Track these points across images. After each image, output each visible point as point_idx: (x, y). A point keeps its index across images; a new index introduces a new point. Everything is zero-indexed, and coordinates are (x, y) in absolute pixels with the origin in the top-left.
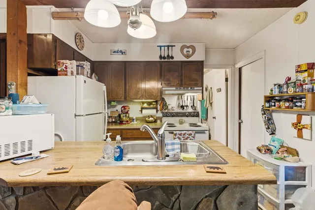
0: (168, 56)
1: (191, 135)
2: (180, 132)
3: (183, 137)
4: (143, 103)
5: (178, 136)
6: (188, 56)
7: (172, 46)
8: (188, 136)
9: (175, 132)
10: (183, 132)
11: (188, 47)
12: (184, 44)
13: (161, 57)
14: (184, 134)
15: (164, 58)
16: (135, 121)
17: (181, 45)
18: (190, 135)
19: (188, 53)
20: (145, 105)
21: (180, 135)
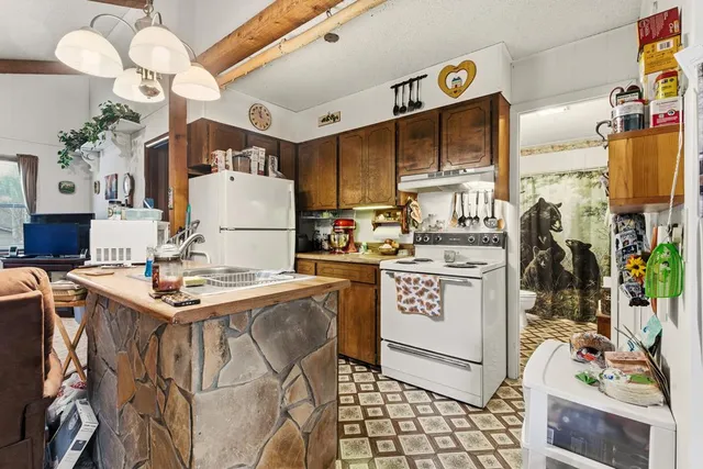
0: (411, 103)
1: (432, 284)
2: (407, 276)
3: (415, 288)
4: (378, 212)
5: (403, 283)
6: (456, 92)
7: (419, 78)
8: (423, 286)
9: (396, 274)
10: (413, 276)
11: (456, 69)
12: (446, 64)
13: (396, 110)
14: (416, 281)
15: (403, 109)
16: (362, 250)
17: (440, 68)
18: (430, 283)
19: (457, 82)
20: (381, 218)
21: (408, 280)
